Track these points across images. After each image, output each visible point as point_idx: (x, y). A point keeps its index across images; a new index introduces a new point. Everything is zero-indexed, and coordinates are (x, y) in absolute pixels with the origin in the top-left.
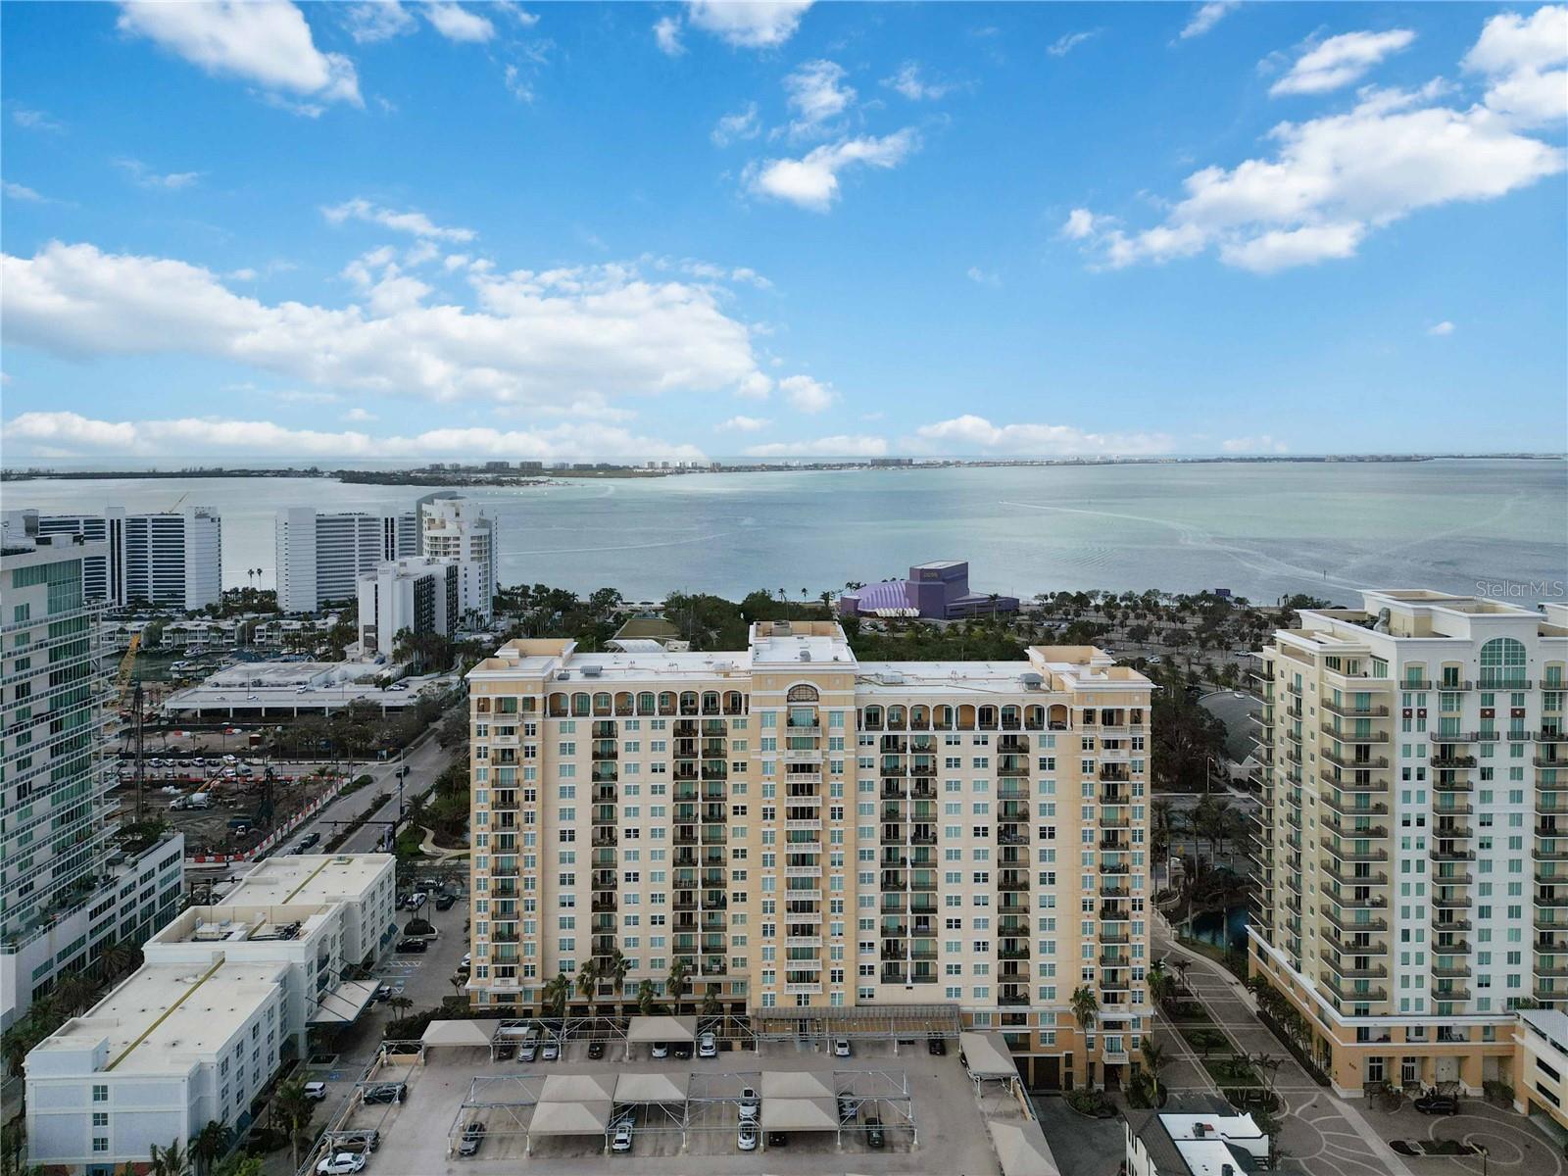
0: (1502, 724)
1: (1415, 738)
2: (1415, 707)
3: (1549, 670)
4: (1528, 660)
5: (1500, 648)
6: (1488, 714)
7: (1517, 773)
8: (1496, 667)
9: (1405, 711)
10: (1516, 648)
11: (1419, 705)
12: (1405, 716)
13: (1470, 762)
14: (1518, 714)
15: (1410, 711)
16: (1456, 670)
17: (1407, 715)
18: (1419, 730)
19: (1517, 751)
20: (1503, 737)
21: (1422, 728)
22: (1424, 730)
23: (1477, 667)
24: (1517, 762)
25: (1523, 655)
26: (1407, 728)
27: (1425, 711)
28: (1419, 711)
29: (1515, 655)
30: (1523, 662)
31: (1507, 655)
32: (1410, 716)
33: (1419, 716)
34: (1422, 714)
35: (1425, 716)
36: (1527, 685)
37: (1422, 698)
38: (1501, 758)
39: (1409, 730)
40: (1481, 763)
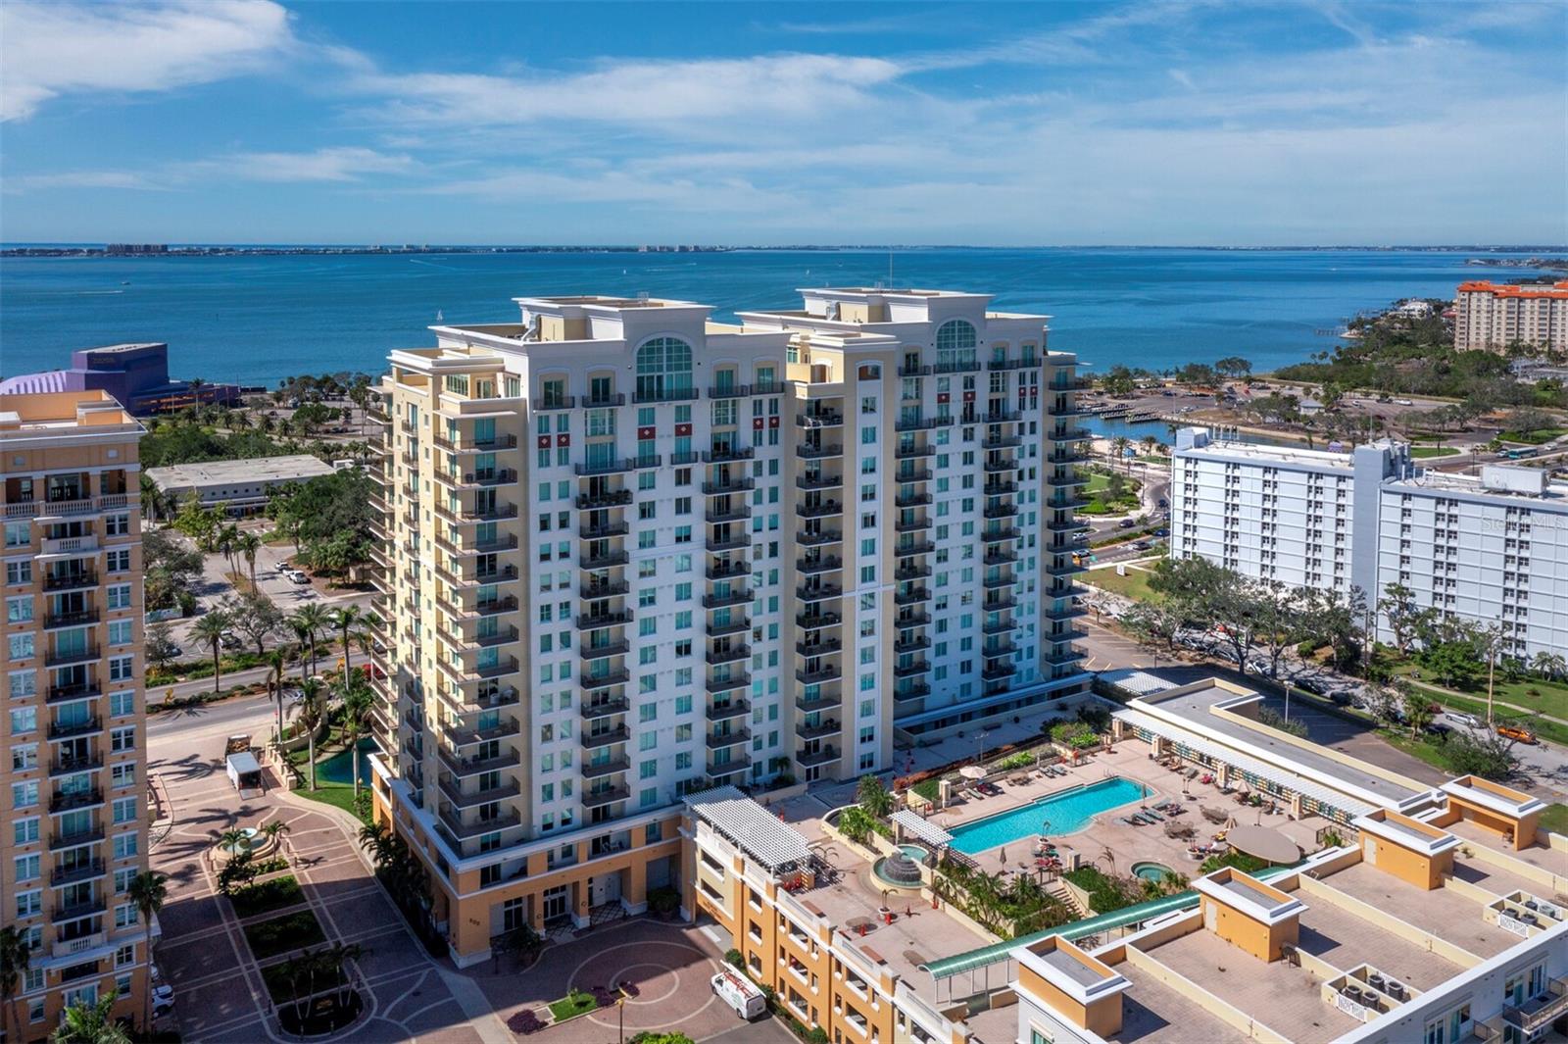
0: (665, 446)
1: (556, 474)
2: (554, 433)
3: (720, 373)
4: (694, 363)
5: (660, 350)
6: (647, 434)
7: (683, 506)
8: (655, 374)
9: (540, 439)
10: (680, 350)
11: (560, 429)
12: (541, 445)
13: (623, 497)
14: (684, 431)
15: (548, 438)
16: (606, 382)
17: (544, 444)
18: (560, 463)
19: (682, 478)
20: (666, 461)
21: (563, 460)
22: (567, 463)
23: (633, 375)
24: (683, 492)
25: (689, 358)
26: (544, 462)
27: (567, 436)
28: (559, 437)
29: (679, 355)
30: (689, 367)
31: (669, 359)
32: (548, 445)
33: (560, 444)
34: (564, 442)
35: (567, 443)
36: (694, 395)
37: (563, 422)
38: (665, 490)
39: (548, 464)
40: (640, 497)
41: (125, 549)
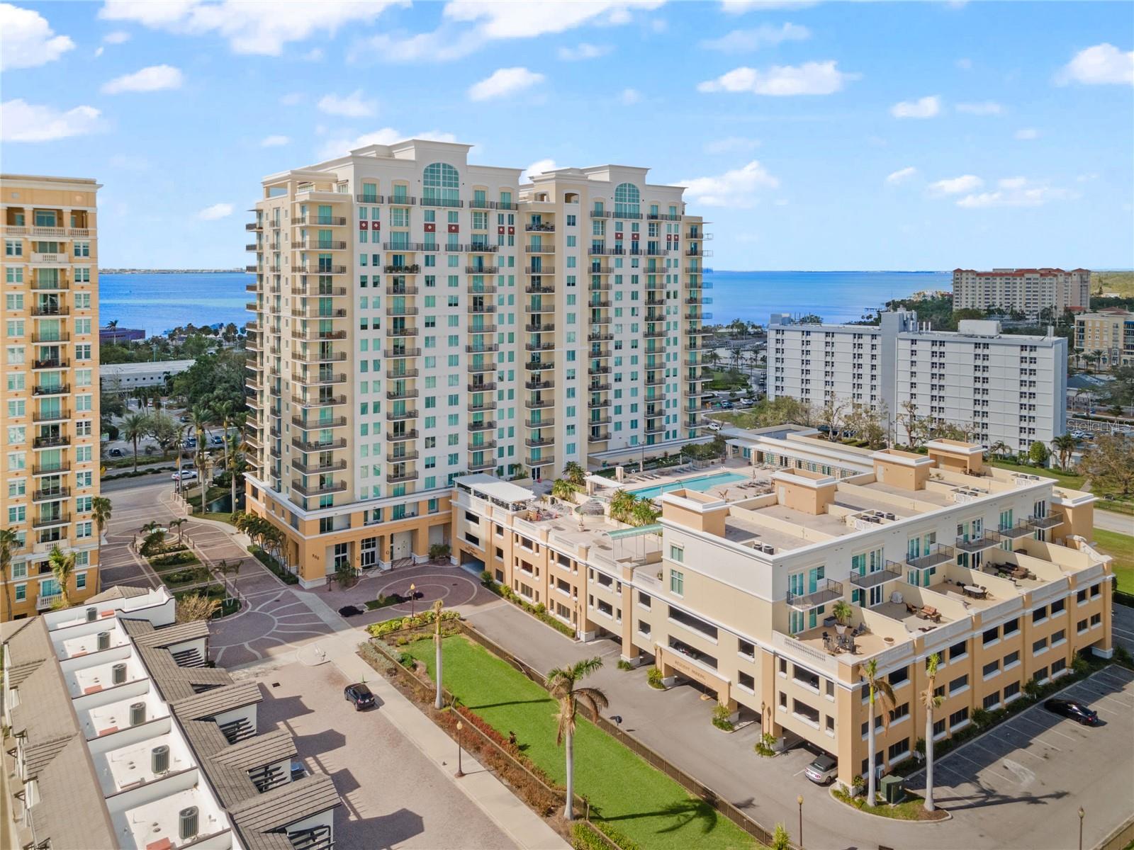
0: (442, 237)
1: (371, 248)
2: (370, 221)
3: (477, 192)
4: (460, 183)
5: (438, 172)
6: (430, 228)
7: (453, 281)
8: (436, 187)
9: (361, 223)
10: (450, 172)
11: (373, 218)
12: (361, 228)
13: (414, 269)
14: (453, 229)
15: (366, 223)
16: (404, 187)
17: (363, 226)
18: (374, 242)
19: (453, 263)
20: (443, 248)
21: (376, 239)
22: (378, 242)
23: (421, 186)
24: (453, 271)
25: (457, 179)
26: (363, 240)
27: (378, 223)
28: (374, 223)
29: (451, 178)
30: (457, 185)
31: (444, 178)
32: (366, 228)
33: (374, 228)
34: (377, 227)
35: (378, 228)
36: (460, 204)
37: (376, 212)
38: (441, 268)
39: (366, 241)
40: (426, 271)
41: (87, 267)
